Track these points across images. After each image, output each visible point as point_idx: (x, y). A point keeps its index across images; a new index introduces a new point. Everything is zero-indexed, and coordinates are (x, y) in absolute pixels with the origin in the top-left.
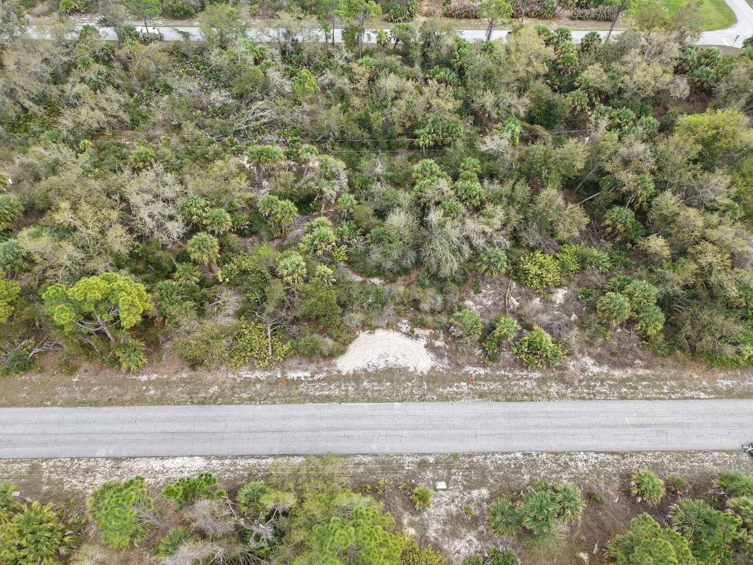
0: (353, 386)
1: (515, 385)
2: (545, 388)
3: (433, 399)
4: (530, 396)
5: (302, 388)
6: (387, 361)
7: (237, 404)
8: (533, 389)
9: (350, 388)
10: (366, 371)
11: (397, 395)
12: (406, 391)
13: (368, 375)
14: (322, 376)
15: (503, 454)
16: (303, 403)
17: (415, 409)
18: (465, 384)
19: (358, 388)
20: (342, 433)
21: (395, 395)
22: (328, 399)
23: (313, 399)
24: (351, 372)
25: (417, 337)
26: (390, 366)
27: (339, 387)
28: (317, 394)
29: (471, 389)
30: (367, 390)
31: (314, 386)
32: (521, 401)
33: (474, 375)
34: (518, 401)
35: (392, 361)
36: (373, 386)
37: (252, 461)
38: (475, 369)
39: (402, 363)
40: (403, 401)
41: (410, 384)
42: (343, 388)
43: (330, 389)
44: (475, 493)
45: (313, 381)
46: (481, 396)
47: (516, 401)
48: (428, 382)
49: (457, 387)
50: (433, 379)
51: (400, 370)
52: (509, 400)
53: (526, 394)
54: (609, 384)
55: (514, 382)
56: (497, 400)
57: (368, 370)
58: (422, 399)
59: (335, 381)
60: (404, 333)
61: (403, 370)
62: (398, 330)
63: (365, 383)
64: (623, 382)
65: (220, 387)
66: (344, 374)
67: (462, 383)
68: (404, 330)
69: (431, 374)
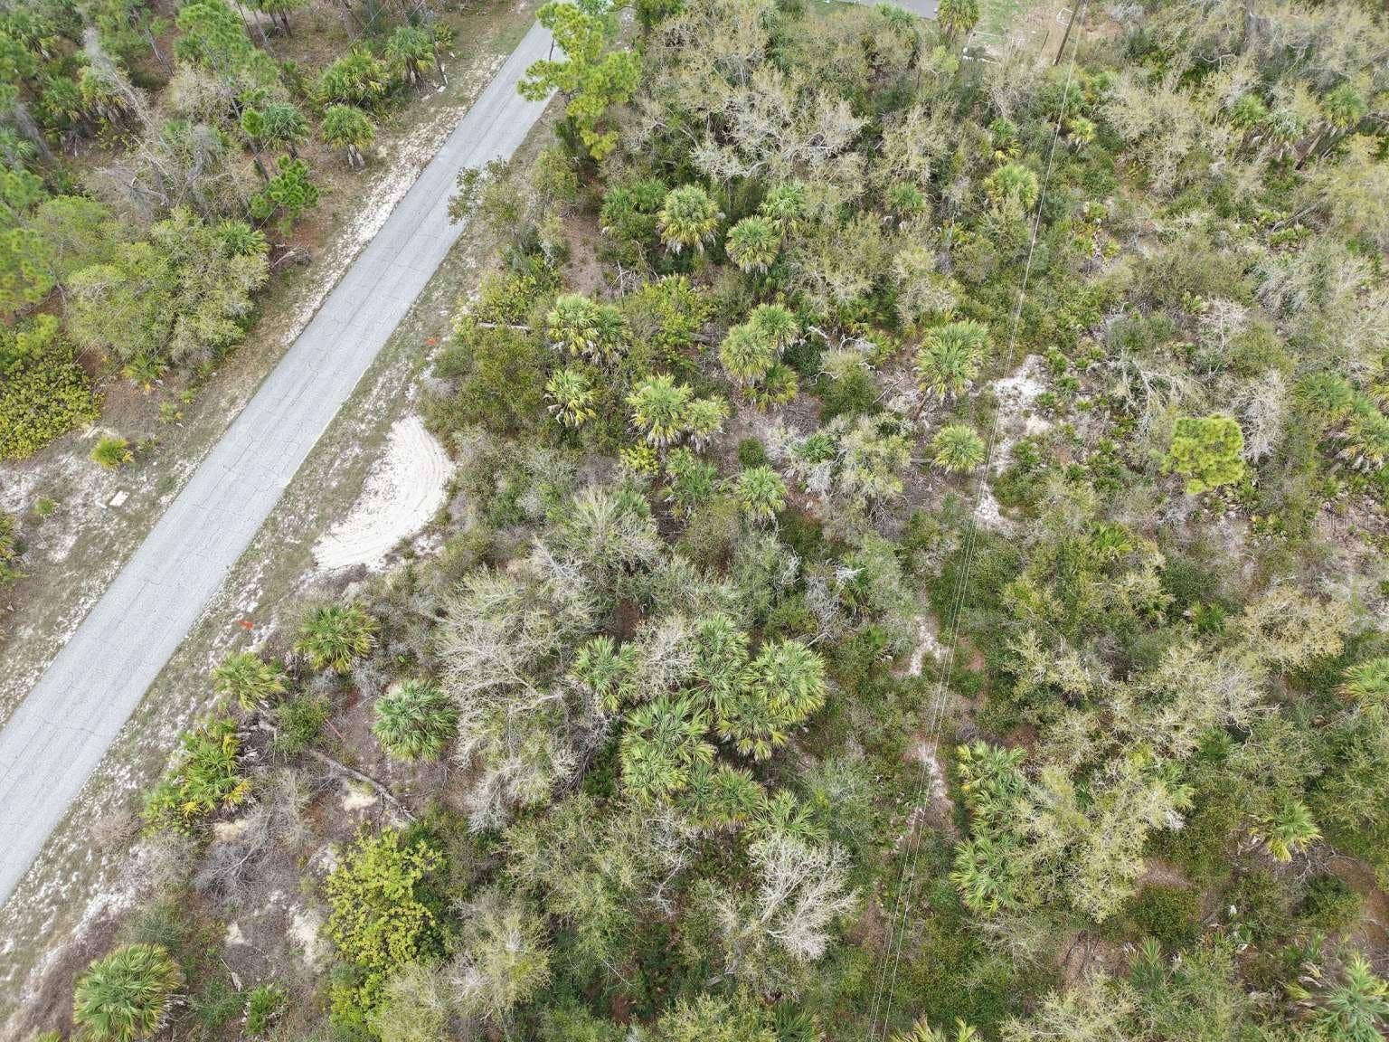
0: (362, 431)
1: (186, 704)
2: (137, 761)
3: (259, 541)
4: (143, 717)
5: (405, 364)
6: (376, 493)
7: (429, 283)
8: (154, 735)
9: (363, 427)
10: (379, 457)
11: (302, 488)
12: (301, 505)
13: (369, 460)
14: (411, 394)
15: (89, 611)
16: (378, 359)
17: (261, 505)
18: (250, 610)
19: (355, 436)
20: (293, 394)
21: (306, 485)
22: (363, 389)
23: (373, 374)
24: (390, 435)
25: (391, 559)
26: (363, 496)
27: (376, 412)
28: (381, 380)
29: (233, 614)
30: (342, 450)
31: (399, 379)
32: (147, 695)
33: (256, 633)
34: (150, 690)
35: (372, 503)
36: (344, 461)
37: (328, 286)
38: (265, 638)
39: (358, 517)
40: (287, 493)
41: (311, 517)
42: (370, 417)
43: (380, 399)
44: (70, 541)
45: (409, 380)
46: (208, 625)
47: (155, 685)
48: (297, 548)
49: (255, 592)
50: (296, 557)
51: (345, 509)
52: (164, 671)
53: (153, 712)
54: (46, 918)
55: (193, 706)
56: (179, 650)
57: (379, 461)
58: (271, 523)
59: (391, 410)
60: (414, 538)
61: (341, 517)
62: (428, 530)
63: (357, 450)
64: (26, 957)
65: (470, 270)
66: (394, 425)
67: (254, 605)
68: (422, 542)
69: (308, 559)
